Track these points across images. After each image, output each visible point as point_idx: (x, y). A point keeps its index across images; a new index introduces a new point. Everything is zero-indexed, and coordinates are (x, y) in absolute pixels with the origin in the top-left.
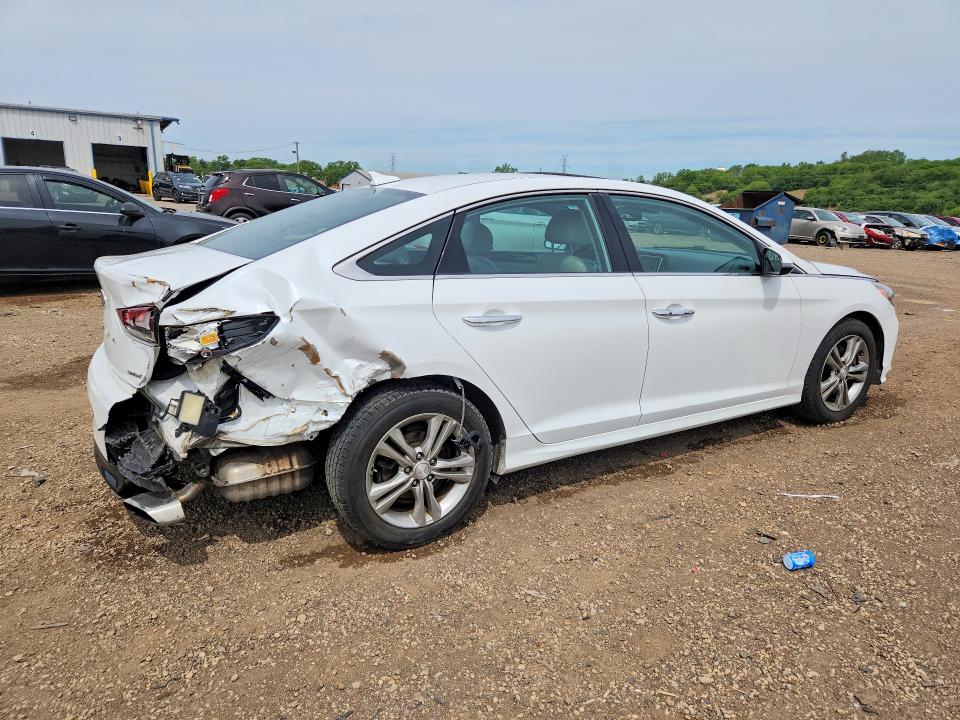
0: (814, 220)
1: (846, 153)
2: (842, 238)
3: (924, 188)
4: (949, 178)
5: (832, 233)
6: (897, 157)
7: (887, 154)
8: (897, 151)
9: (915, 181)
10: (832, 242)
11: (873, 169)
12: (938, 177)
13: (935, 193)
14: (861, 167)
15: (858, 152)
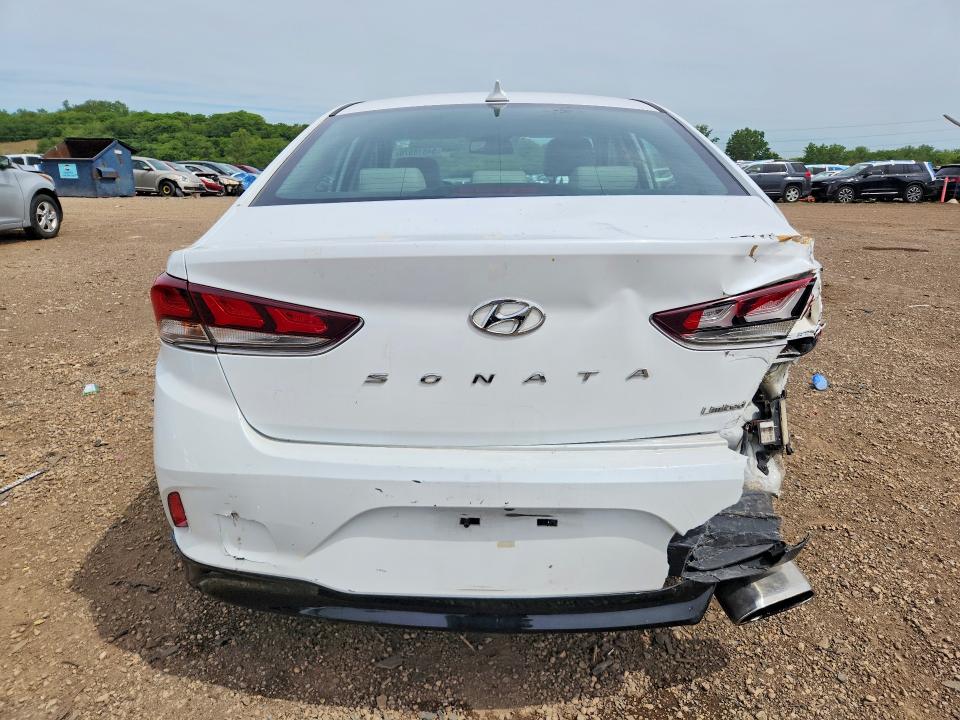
0: (151, 170)
1: (67, 101)
2: (186, 188)
3: (156, 140)
4: (174, 131)
5: (175, 183)
6: (119, 108)
7: (110, 104)
8: (118, 102)
9: (146, 133)
10: (178, 191)
11: (102, 120)
12: (165, 130)
13: (167, 145)
14: (88, 117)
15: (81, 102)
